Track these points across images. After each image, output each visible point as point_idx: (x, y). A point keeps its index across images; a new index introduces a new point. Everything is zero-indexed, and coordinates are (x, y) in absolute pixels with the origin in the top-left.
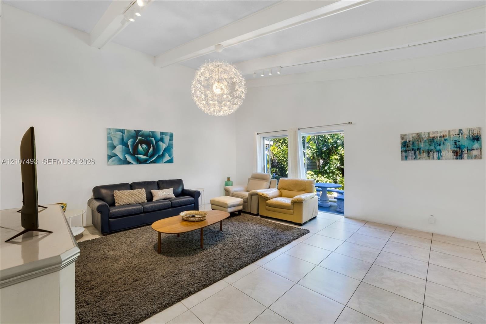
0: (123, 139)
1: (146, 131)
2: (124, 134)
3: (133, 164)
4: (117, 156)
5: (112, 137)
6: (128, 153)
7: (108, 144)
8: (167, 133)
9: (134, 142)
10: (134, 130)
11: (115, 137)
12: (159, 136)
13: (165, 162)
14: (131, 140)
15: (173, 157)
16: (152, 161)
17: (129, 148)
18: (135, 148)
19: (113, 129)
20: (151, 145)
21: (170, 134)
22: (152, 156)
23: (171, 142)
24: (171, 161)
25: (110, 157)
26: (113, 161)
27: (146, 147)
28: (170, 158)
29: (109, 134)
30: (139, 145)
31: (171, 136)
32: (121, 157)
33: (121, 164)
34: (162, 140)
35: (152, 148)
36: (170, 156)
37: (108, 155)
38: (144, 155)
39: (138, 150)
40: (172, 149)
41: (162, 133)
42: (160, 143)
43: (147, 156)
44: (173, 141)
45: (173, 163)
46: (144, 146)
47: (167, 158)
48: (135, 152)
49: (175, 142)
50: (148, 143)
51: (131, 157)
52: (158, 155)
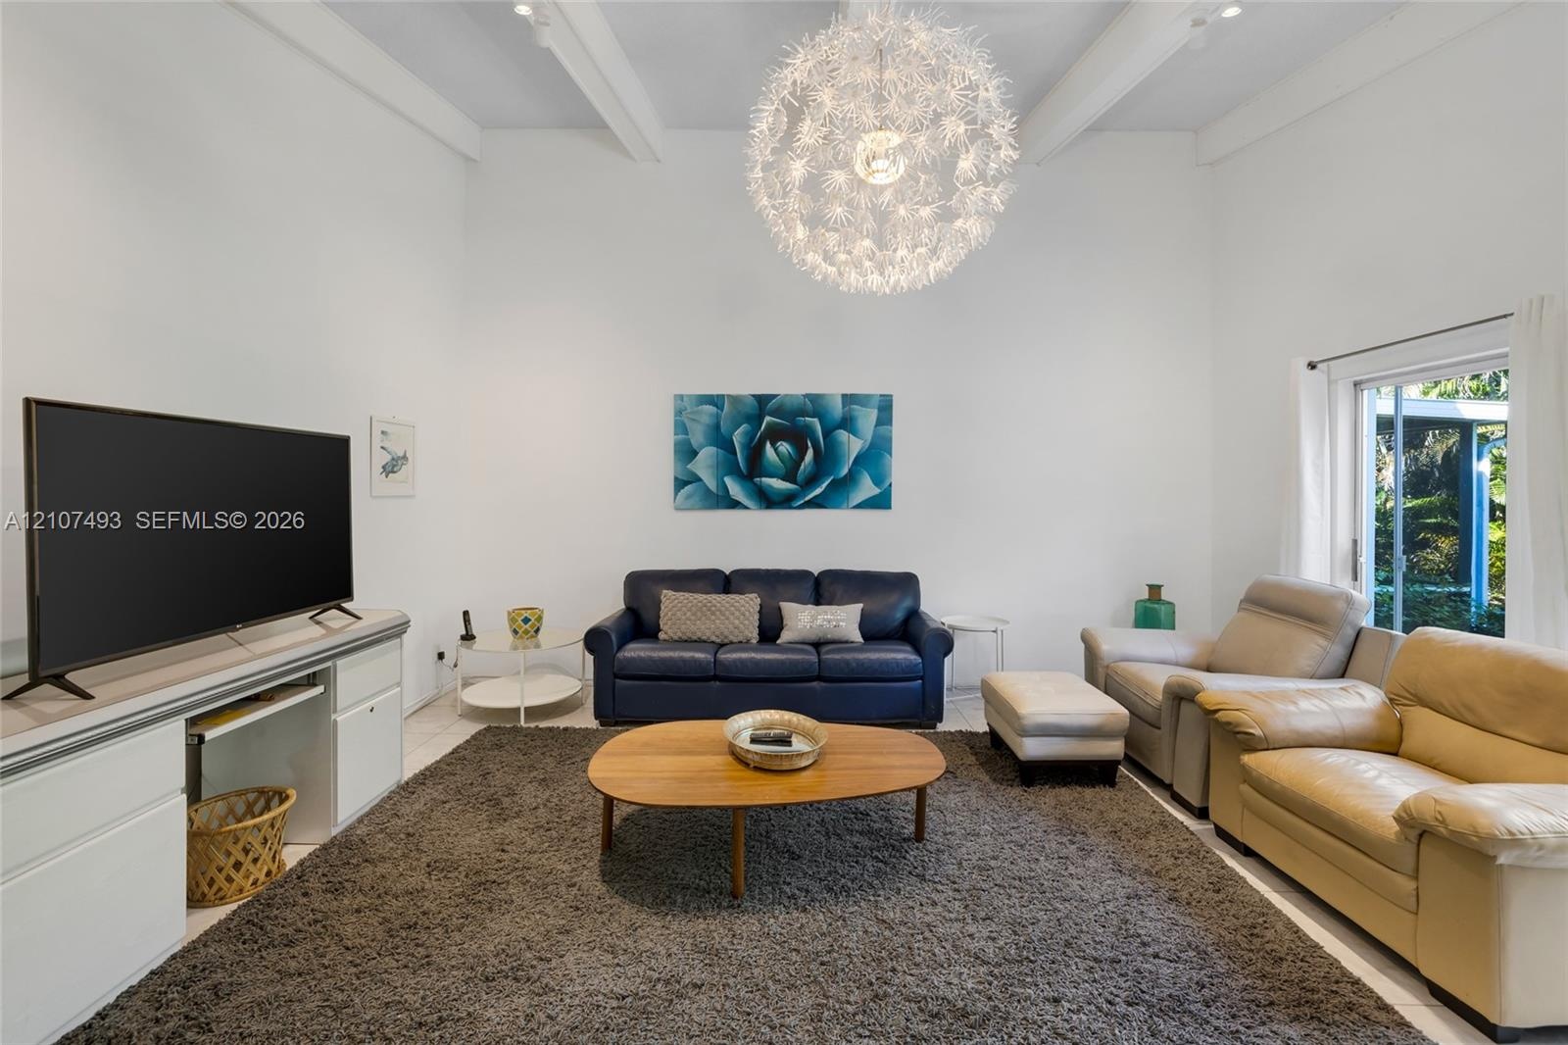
0: (717, 427)
1: (792, 395)
2: (722, 410)
3: (746, 508)
4: (700, 480)
5: (686, 421)
6: (734, 470)
7: (676, 444)
8: (868, 397)
9: (750, 435)
10: (753, 396)
11: (694, 420)
12: (837, 410)
13: (859, 506)
14: (744, 427)
15: (890, 485)
16: (809, 501)
17: (734, 453)
18: (755, 453)
19: (689, 396)
20: (809, 444)
21: (880, 401)
22: (812, 481)
23: (883, 429)
24: (882, 502)
25: (680, 484)
26: (689, 497)
27: (790, 450)
28: (877, 491)
29: (679, 412)
30: (768, 445)
31: (885, 407)
32: (712, 484)
33: (710, 508)
34: (847, 423)
35: (809, 455)
36: (877, 483)
37: (676, 479)
38: (784, 480)
39: (765, 463)
40: (888, 456)
41: (849, 399)
42: (842, 435)
43: (793, 480)
44: (891, 425)
45: (890, 508)
46: (785, 447)
47: (867, 488)
48: (753, 468)
49: (898, 430)
50: (798, 437)
51: (742, 486)
52: (832, 478)
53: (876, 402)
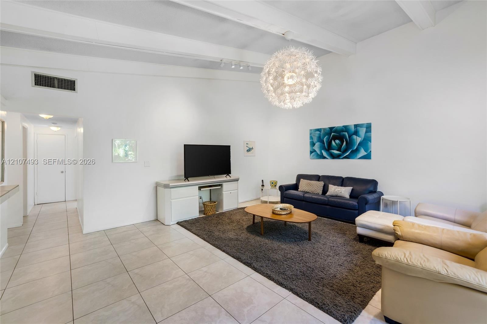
0: (320, 137)
1: (339, 127)
2: (321, 132)
3: (328, 159)
4: (316, 151)
5: (312, 136)
6: (324, 148)
7: (310, 142)
8: (363, 124)
9: (328, 139)
10: (329, 128)
11: (314, 136)
12: (353, 129)
13: (360, 158)
14: (327, 136)
15: (371, 151)
16: (344, 157)
17: (324, 144)
18: (330, 143)
19: (313, 129)
20: (344, 140)
21: (367, 125)
22: (346, 151)
23: (368, 134)
24: (368, 157)
25: (311, 152)
26: (313, 156)
27: (339, 142)
28: (366, 153)
29: (311, 134)
30: (333, 141)
31: (369, 127)
32: (319, 153)
33: (319, 158)
34: (356, 133)
35: (345, 143)
36: (366, 151)
37: (310, 151)
38: (337, 151)
39: (332, 146)
40: (369, 142)
41: (356, 126)
42: (355, 137)
43: (340, 151)
44: (371, 132)
45: (371, 159)
46: (337, 141)
47: (362, 153)
48: (329, 148)
49: (374, 134)
50: (341, 138)
51: (326, 153)
52: (351, 150)
53: (365, 126)
